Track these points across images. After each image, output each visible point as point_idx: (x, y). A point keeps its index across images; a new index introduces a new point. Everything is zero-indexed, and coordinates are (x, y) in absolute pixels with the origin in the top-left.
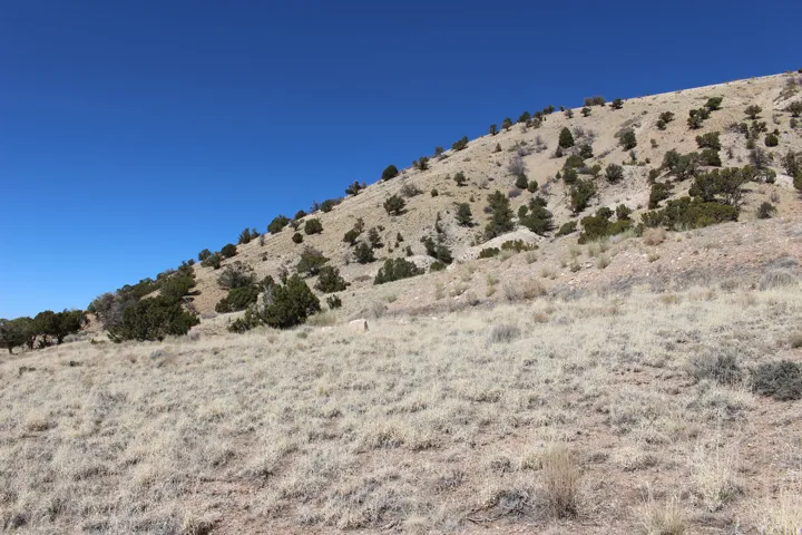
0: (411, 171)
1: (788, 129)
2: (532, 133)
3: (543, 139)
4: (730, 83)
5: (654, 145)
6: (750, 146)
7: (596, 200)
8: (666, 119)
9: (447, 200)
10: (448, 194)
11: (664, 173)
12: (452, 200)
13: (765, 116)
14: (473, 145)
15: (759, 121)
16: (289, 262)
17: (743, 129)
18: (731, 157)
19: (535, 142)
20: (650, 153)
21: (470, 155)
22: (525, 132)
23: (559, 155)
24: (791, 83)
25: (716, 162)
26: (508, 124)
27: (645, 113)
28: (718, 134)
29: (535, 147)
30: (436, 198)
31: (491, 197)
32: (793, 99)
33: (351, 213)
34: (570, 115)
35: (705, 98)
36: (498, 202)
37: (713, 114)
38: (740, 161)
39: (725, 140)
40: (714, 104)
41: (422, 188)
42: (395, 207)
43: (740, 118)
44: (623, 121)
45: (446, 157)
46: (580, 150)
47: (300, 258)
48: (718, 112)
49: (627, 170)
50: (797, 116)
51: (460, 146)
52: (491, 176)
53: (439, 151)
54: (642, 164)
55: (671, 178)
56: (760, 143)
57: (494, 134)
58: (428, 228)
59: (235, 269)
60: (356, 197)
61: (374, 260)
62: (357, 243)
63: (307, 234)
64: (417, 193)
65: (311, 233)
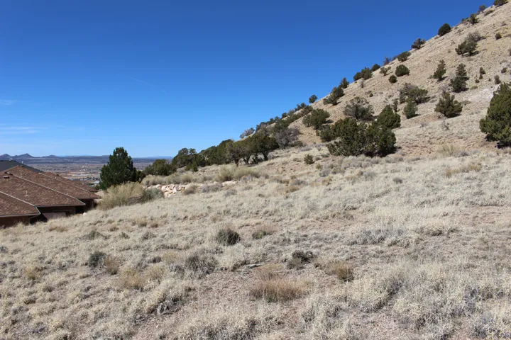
0: (461, 26)
16: (390, 96)
30: (500, 40)
33: (427, 59)
41: (482, 34)
42: (468, 49)
45: (491, 12)
47: (399, 93)
51: (500, 2)
53: (482, 9)
58: (504, 61)
59: (356, 103)
60: (422, 50)
61: (465, 89)
62: (444, 79)
63: (399, 76)
64: (480, 39)
65: (402, 75)
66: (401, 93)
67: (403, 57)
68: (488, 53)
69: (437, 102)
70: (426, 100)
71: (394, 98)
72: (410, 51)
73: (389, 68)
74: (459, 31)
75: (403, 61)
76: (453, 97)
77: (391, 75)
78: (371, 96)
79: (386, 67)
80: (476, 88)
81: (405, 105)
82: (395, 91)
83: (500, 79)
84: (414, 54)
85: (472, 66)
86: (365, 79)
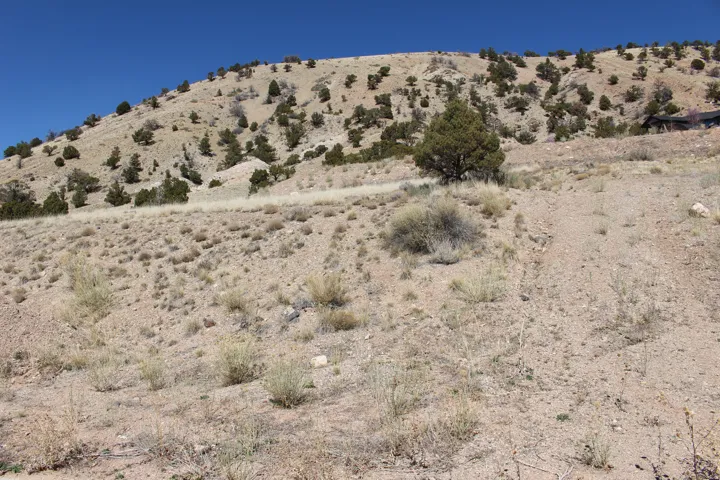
0: (142, 107)
1: (435, 95)
2: (245, 83)
3: (255, 88)
4: (393, 55)
5: (344, 100)
6: (411, 106)
7: (305, 140)
8: (350, 81)
9: (186, 134)
10: (186, 129)
11: (353, 122)
12: (191, 134)
13: (420, 85)
14: (195, 87)
15: (416, 88)
16: (56, 182)
17: (406, 93)
18: (399, 113)
19: (248, 90)
20: (342, 106)
21: (195, 98)
22: (240, 81)
23: (269, 102)
24: (434, 61)
25: (390, 116)
26: (222, 73)
27: (334, 73)
28: (390, 95)
29: (249, 94)
30: (176, 133)
31: (221, 134)
32: (436, 73)
33: (102, 142)
34: (274, 69)
35: (377, 65)
36: (228, 138)
37: (384, 79)
38: (405, 116)
39: (395, 100)
40: (384, 72)
41: (161, 123)
42: (144, 137)
43: (403, 84)
44: (317, 78)
45: (173, 97)
46: (286, 99)
47: (66, 178)
48: (388, 78)
49: (327, 117)
50: (439, 86)
51: (184, 88)
52: (216, 116)
53: (165, 91)
54: (336, 114)
55: (360, 125)
56: (417, 104)
57: (212, 80)
58: (177, 156)
59: (13, 187)
60: (96, 129)
61: (139, 181)
62: (117, 167)
63: (67, 158)
64: (158, 127)
65: (71, 158)
66: (70, 179)
67: (73, 135)
68: (164, 145)
69: (107, 193)
70: (97, 189)
71: (61, 184)
72: (82, 128)
73: (55, 147)
74: (139, 114)
75: (72, 140)
76: (123, 188)
77: (58, 156)
78: (33, 179)
79: (51, 144)
80: (148, 180)
81: (73, 193)
82: (62, 175)
83: (171, 173)
84: (87, 133)
85: (147, 156)
86: (24, 157)
